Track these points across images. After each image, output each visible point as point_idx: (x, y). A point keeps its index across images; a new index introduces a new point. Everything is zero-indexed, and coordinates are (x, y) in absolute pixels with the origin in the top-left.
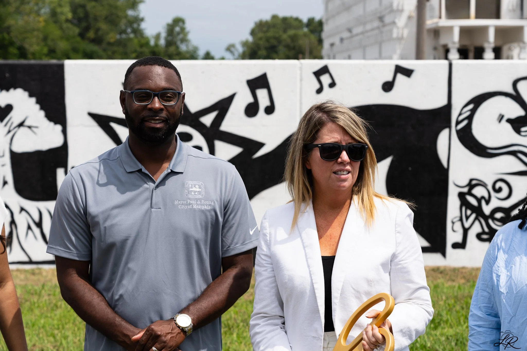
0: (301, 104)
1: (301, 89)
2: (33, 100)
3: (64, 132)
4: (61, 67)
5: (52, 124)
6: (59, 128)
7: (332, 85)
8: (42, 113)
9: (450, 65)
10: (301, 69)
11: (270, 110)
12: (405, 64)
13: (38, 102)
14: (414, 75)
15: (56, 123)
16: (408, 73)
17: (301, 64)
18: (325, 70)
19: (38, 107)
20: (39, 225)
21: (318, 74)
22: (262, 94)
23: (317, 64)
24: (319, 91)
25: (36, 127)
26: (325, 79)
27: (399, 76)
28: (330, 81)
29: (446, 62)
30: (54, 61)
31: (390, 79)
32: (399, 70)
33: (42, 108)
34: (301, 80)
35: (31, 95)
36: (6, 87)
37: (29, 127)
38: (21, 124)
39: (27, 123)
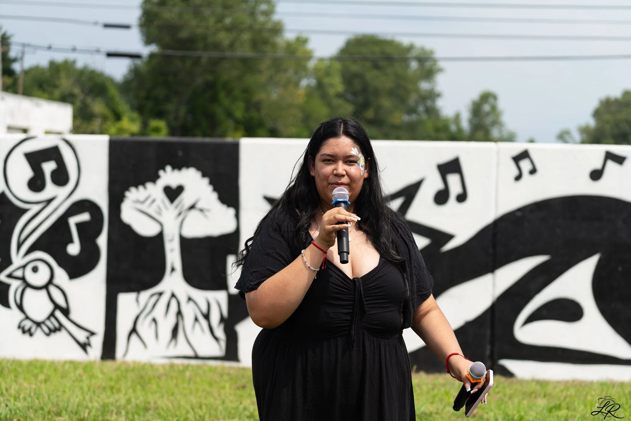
0: (497, 191)
1: (497, 175)
2: (206, 181)
3: (237, 216)
4: (237, 145)
5: (224, 207)
6: (232, 211)
7: (533, 171)
8: (214, 196)
10: (498, 153)
11: (462, 198)
12: (617, 150)
13: (211, 183)
14: (626, 163)
15: (229, 206)
16: (619, 160)
17: (499, 147)
18: (525, 155)
19: (210, 188)
20: (207, 317)
21: (517, 159)
22: (453, 180)
23: (517, 148)
24: (518, 178)
25: (208, 210)
27: (610, 163)
28: (530, 167)
30: (229, 139)
31: (599, 166)
32: (610, 156)
33: (215, 189)
34: (498, 164)
35: (204, 175)
36: (178, 166)
37: (201, 210)
38: (192, 207)
39: (199, 206)
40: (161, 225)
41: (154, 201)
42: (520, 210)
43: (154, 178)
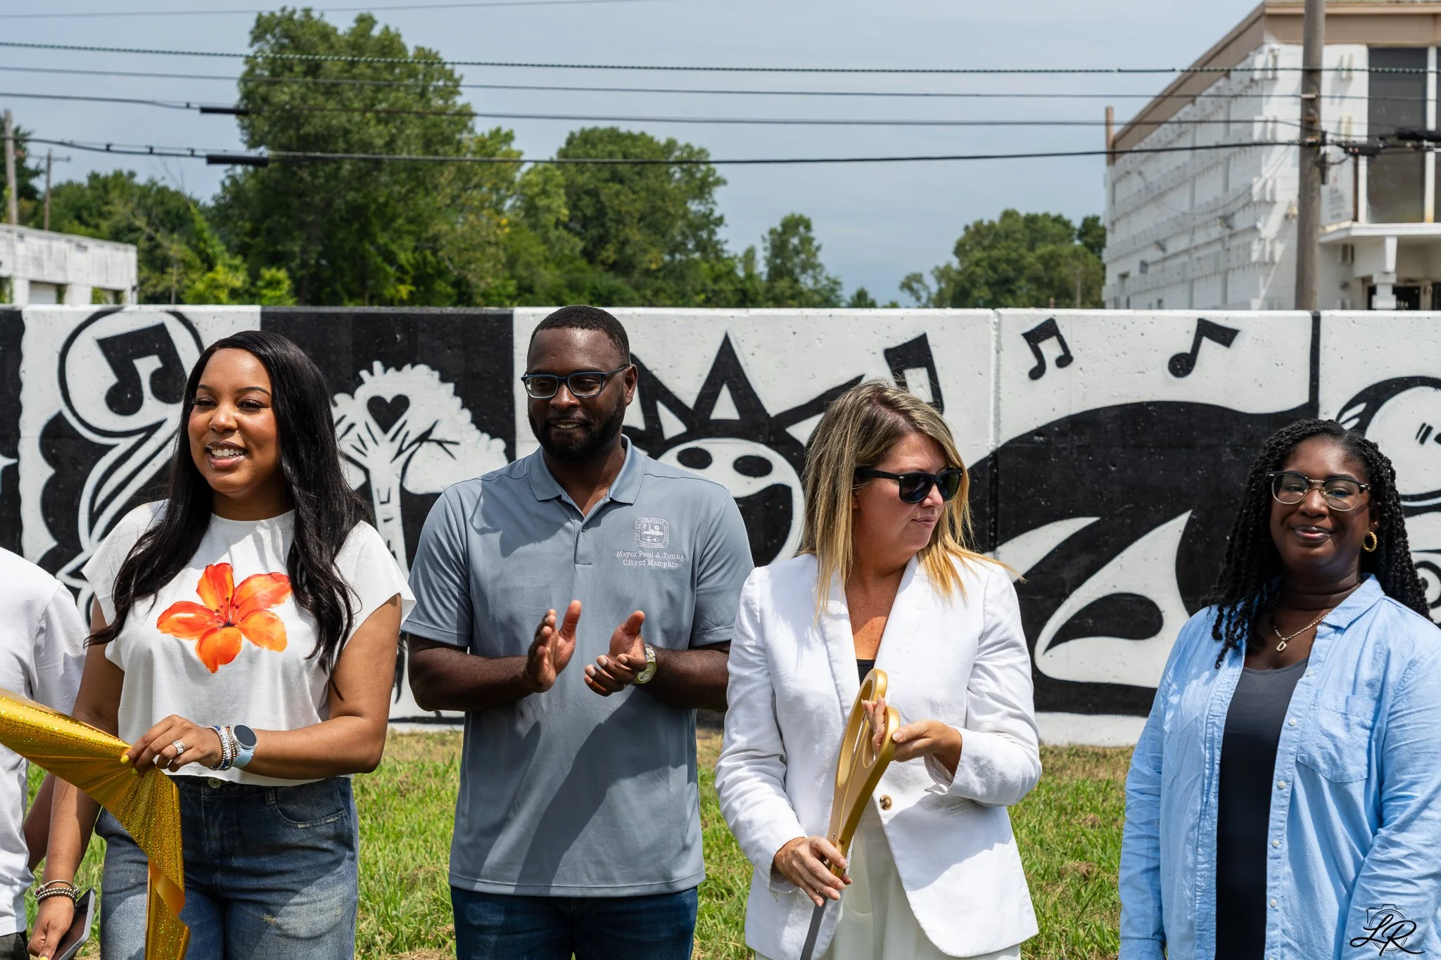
0: (998, 399)
1: (998, 370)
2: (449, 388)
3: (510, 452)
4: (508, 319)
5: (486, 437)
6: (500, 444)
7: (1065, 360)
8: (467, 415)
9: (1316, 320)
10: (998, 326)
12: (1217, 316)
13: (456, 394)
14: (1237, 341)
15: (493, 436)
16: (1225, 336)
17: (999, 315)
18: (1049, 329)
19: (458, 401)
21: (1034, 338)
22: (916, 378)
23: (1035, 317)
24: (1037, 373)
25: (455, 443)
26: (1050, 349)
27: (1206, 343)
28: (1059, 352)
29: (1306, 314)
30: (493, 310)
31: (1187, 348)
32: (1206, 329)
33: (465, 405)
34: (998, 352)
35: (444, 379)
36: (395, 361)
37: (440, 443)
38: (424, 438)
39: (436, 435)
40: (366, 472)
41: (352, 426)
42: (1038, 432)
43: (350, 385)
